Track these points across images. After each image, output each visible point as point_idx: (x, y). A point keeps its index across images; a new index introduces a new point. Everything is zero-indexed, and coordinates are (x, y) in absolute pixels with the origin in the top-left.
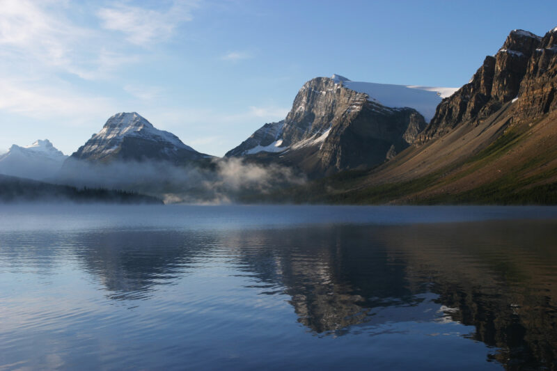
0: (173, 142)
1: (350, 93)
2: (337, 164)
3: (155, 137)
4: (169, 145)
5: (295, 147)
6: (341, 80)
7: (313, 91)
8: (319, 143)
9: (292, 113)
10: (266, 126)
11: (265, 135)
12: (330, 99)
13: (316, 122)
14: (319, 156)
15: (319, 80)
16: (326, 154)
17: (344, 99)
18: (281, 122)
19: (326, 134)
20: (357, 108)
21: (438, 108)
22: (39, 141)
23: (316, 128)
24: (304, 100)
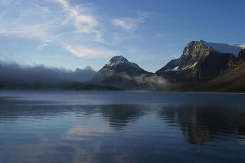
0: (136, 67)
1: (205, 47)
2: (199, 76)
3: (129, 65)
4: (134, 68)
5: (183, 69)
6: (202, 42)
7: (191, 46)
8: (193, 67)
9: (183, 55)
10: (172, 60)
11: (172, 64)
12: (198, 50)
13: (192, 59)
14: (192, 72)
15: (193, 42)
16: (195, 72)
17: (203, 50)
18: (178, 59)
19: (195, 64)
20: (208, 53)
21: (239, 53)
22: (87, 67)
23: (192, 62)
24: (188, 50)
